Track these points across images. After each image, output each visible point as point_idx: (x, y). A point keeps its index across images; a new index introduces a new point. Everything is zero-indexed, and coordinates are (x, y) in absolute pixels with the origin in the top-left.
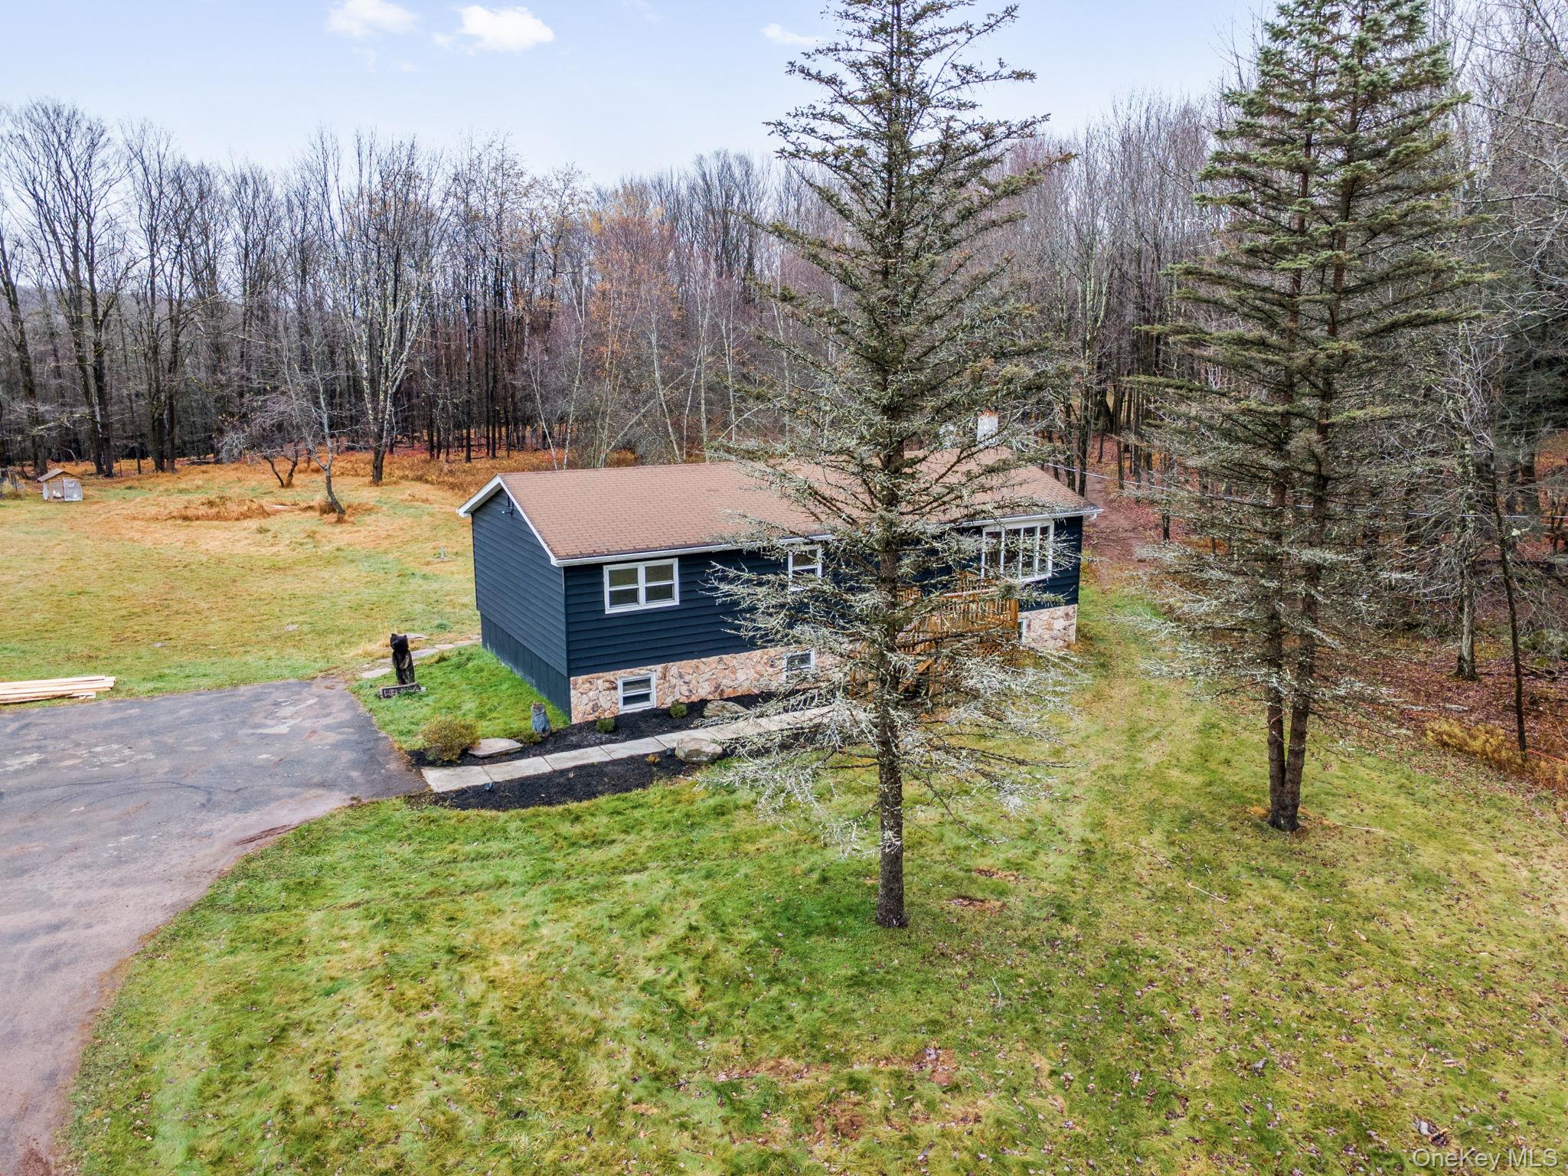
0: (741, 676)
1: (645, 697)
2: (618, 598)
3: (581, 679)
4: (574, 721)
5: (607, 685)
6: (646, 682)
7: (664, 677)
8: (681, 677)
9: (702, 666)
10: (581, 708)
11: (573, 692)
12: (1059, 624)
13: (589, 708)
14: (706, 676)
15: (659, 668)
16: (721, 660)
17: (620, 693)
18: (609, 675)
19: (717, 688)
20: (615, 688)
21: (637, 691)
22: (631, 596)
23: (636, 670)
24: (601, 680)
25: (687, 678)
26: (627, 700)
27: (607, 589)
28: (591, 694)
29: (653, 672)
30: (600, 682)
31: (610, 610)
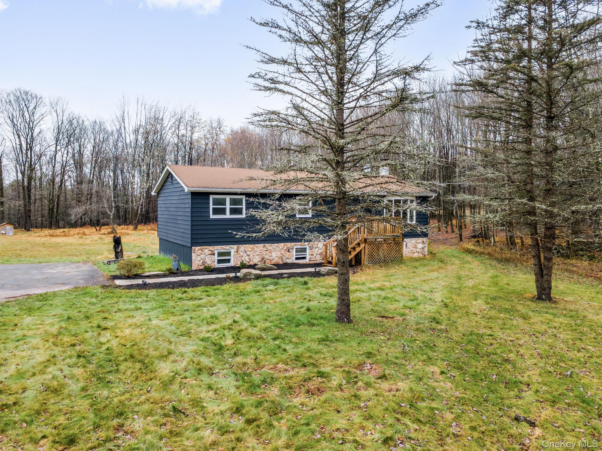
0: (274, 254)
1: (228, 261)
2: (216, 211)
3: (197, 248)
4: (193, 268)
5: (210, 252)
6: (229, 254)
7: (237, 251)
8: (246, 252)
9: (255, 248)
10: (197, 262)
11: (193, 254)
12: (420, 246)
13: (201, 262)
14: (258, 253)
15: (235, 247)
16: (264, 246)
17: (216, 258)
18: (211, 248)
19: (263, 259)
20: (214, 254)
21: (224, 257)
22: (223, 211)
23: (224, 247)
24: (207, 250)
25: (248, 253)
26: (220, 261)
27: (211, 206)
28: (202, 256)
29: (232, 249)
30: (206, 250)
31: (212, 216)
